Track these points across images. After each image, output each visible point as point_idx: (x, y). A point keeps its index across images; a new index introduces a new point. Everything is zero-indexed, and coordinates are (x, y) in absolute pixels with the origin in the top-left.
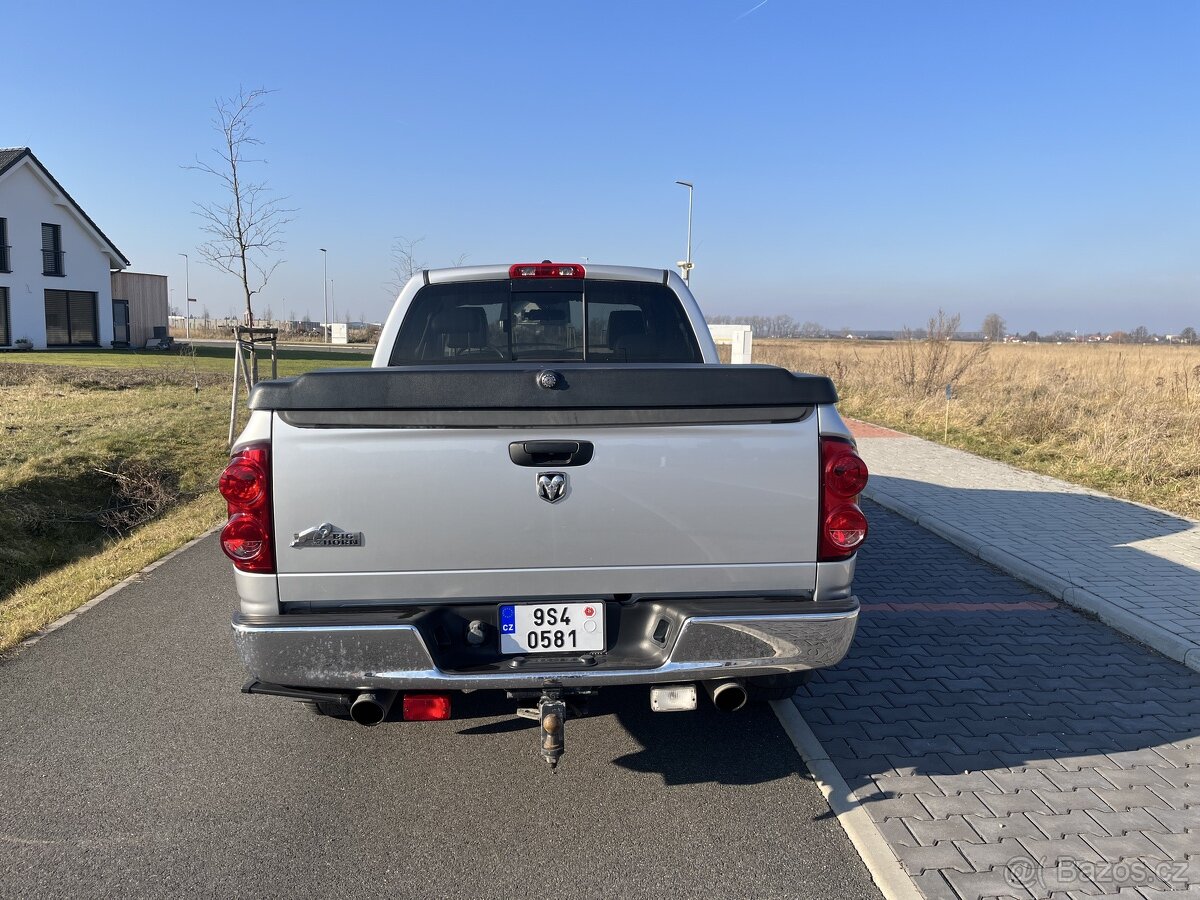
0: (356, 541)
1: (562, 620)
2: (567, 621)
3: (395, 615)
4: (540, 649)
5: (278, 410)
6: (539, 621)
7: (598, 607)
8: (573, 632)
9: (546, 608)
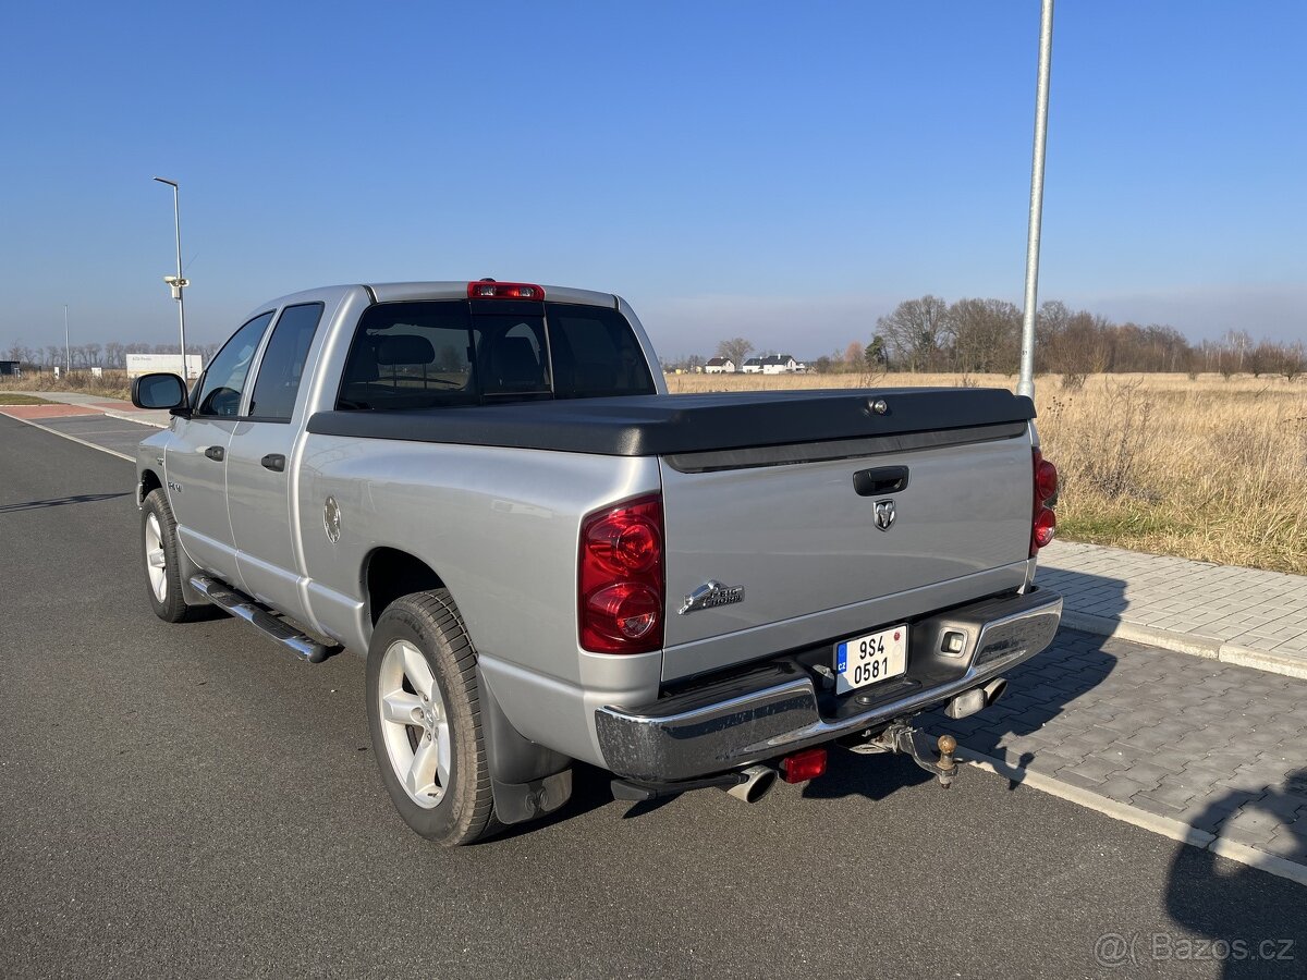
0: (737, 598)
1: (879, 650)
2: (881, 649)
3: (772, 674)
4: (863, 683)
5: (662, 455)
6: (863, 654)
7: (903, 630)
8: (885, 660)
9: (867, 639)
